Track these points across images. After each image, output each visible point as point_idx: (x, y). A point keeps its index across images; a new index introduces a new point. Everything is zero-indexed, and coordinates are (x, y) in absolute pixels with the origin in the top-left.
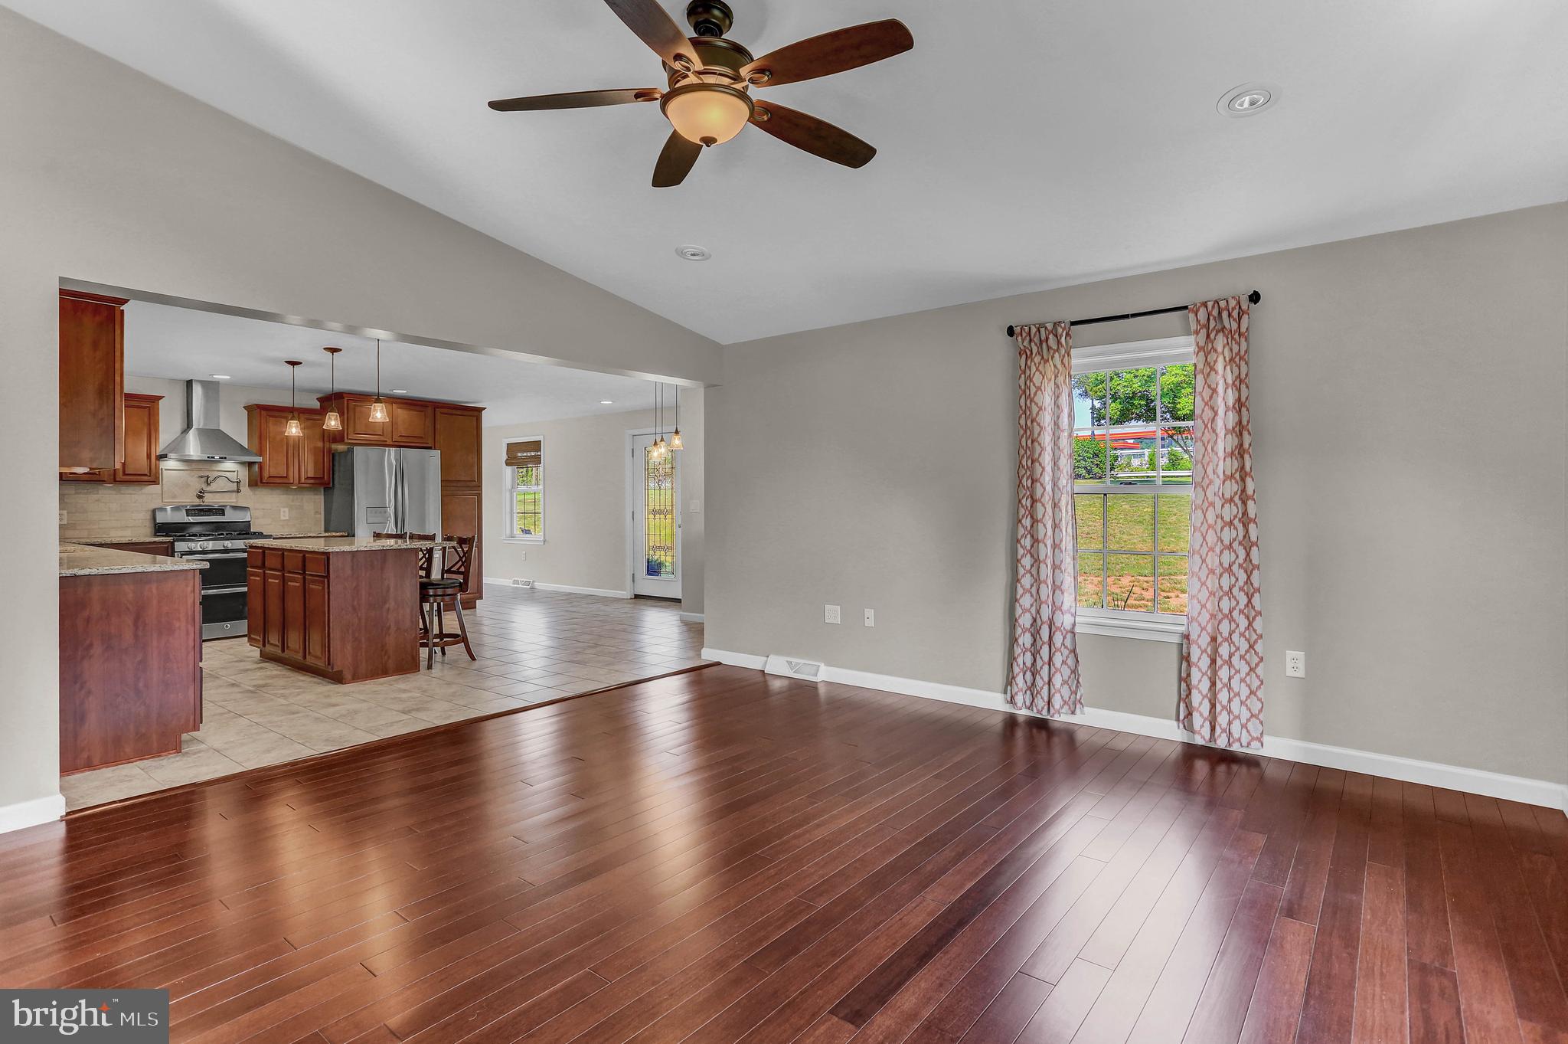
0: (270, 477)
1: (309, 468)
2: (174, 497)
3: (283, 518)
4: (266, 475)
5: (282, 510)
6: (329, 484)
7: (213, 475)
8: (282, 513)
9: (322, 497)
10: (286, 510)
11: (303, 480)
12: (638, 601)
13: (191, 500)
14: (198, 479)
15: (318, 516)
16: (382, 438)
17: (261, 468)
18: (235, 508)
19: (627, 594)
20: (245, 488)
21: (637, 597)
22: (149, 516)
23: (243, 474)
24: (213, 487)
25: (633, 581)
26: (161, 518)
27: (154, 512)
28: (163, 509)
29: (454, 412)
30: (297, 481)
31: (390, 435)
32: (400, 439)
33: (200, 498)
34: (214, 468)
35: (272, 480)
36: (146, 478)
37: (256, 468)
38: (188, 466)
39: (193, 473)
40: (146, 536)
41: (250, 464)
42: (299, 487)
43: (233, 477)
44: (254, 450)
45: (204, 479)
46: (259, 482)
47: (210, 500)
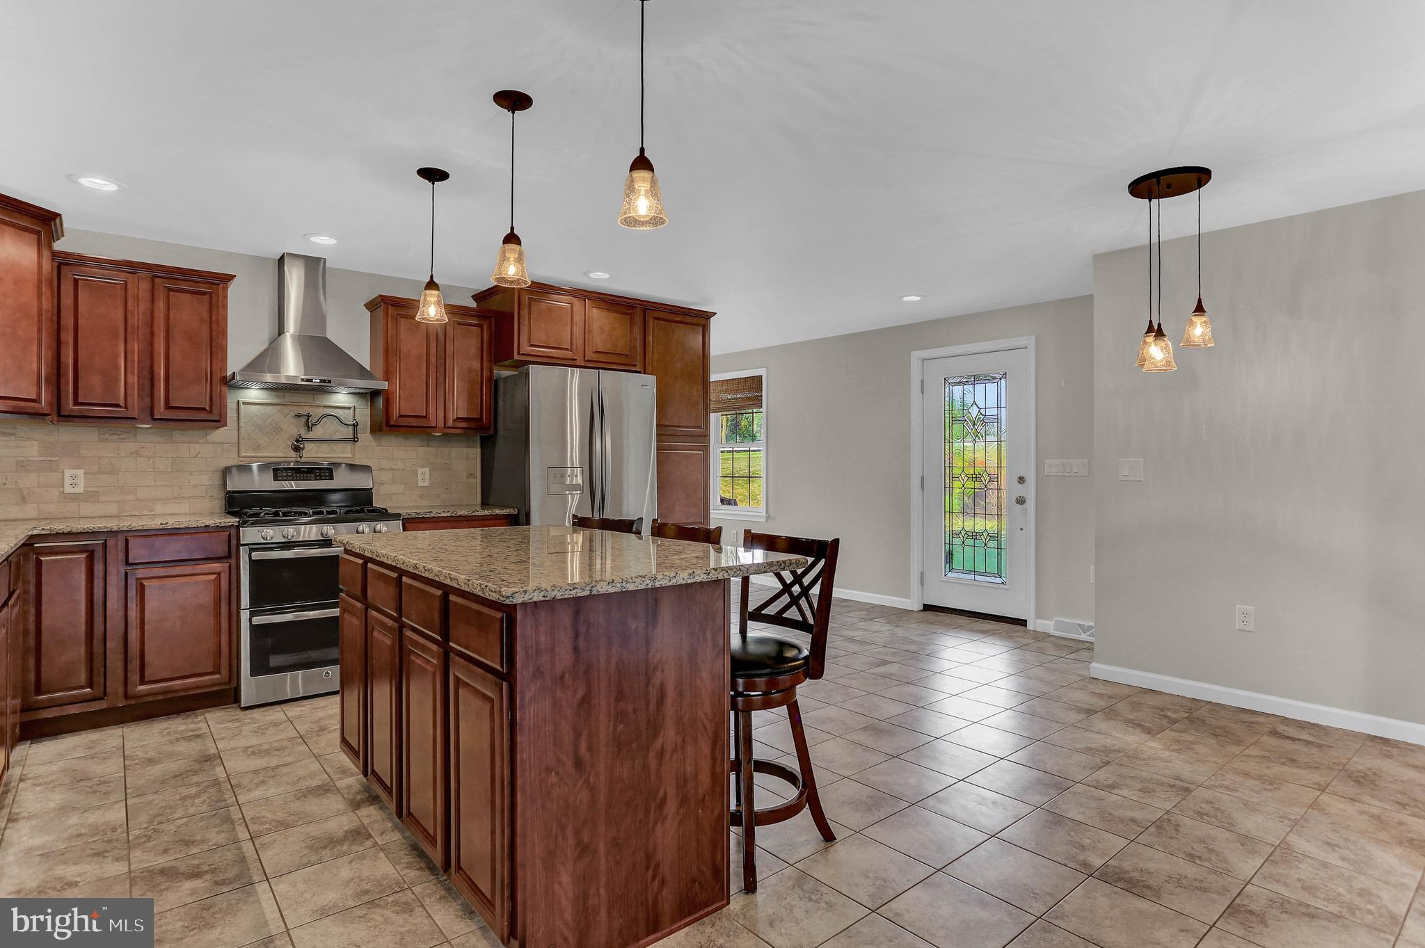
0: (401, 416)
1: (458, 406)
2: (258, 448)
3: (421, 484)
4: (395, 413)
5: (420, 470)
6: (489, 429)
7: (316, 413)
8: (420, 476)
9: (479, 451)
10: (427, 470)
11: (450, 423)
12: (930, 615)
13: (281, 453)
14: (294, 420)
15: (473, 480)
16: (569, 354)
17: (388, 403)
18: (352, 467)
19: (914, 604)
20: (365, 437)
21: (927, 608)
22: (217, 480)
23: (364, 414)
24: (318, 432)
25: (922, 583)
26: (237, 483)
27: (226, 471)
28: (244, 468)
29: (672, 317)
30: (441, 424)
31: (582, 351)
32: (594, 357)
33: (297, 449)
34: (318, 403)
35: (405, 422)
36: (203, 416)
37: (380, 402)
38: (278, 397)
39: (286, 410)
40: (212, 514)
41: (374, 394)
42: (445, 434)
43: (347, 416)
44: (379, 372)
45: (303, 420)
46: (384, 425)
47: (314, 453)
